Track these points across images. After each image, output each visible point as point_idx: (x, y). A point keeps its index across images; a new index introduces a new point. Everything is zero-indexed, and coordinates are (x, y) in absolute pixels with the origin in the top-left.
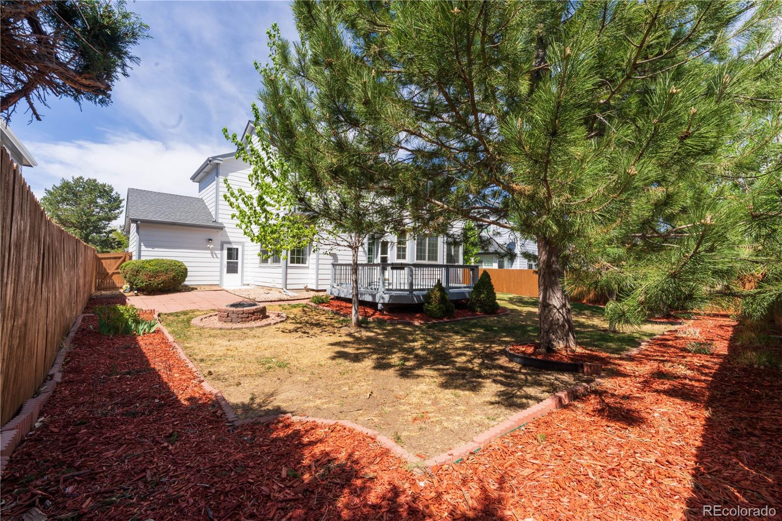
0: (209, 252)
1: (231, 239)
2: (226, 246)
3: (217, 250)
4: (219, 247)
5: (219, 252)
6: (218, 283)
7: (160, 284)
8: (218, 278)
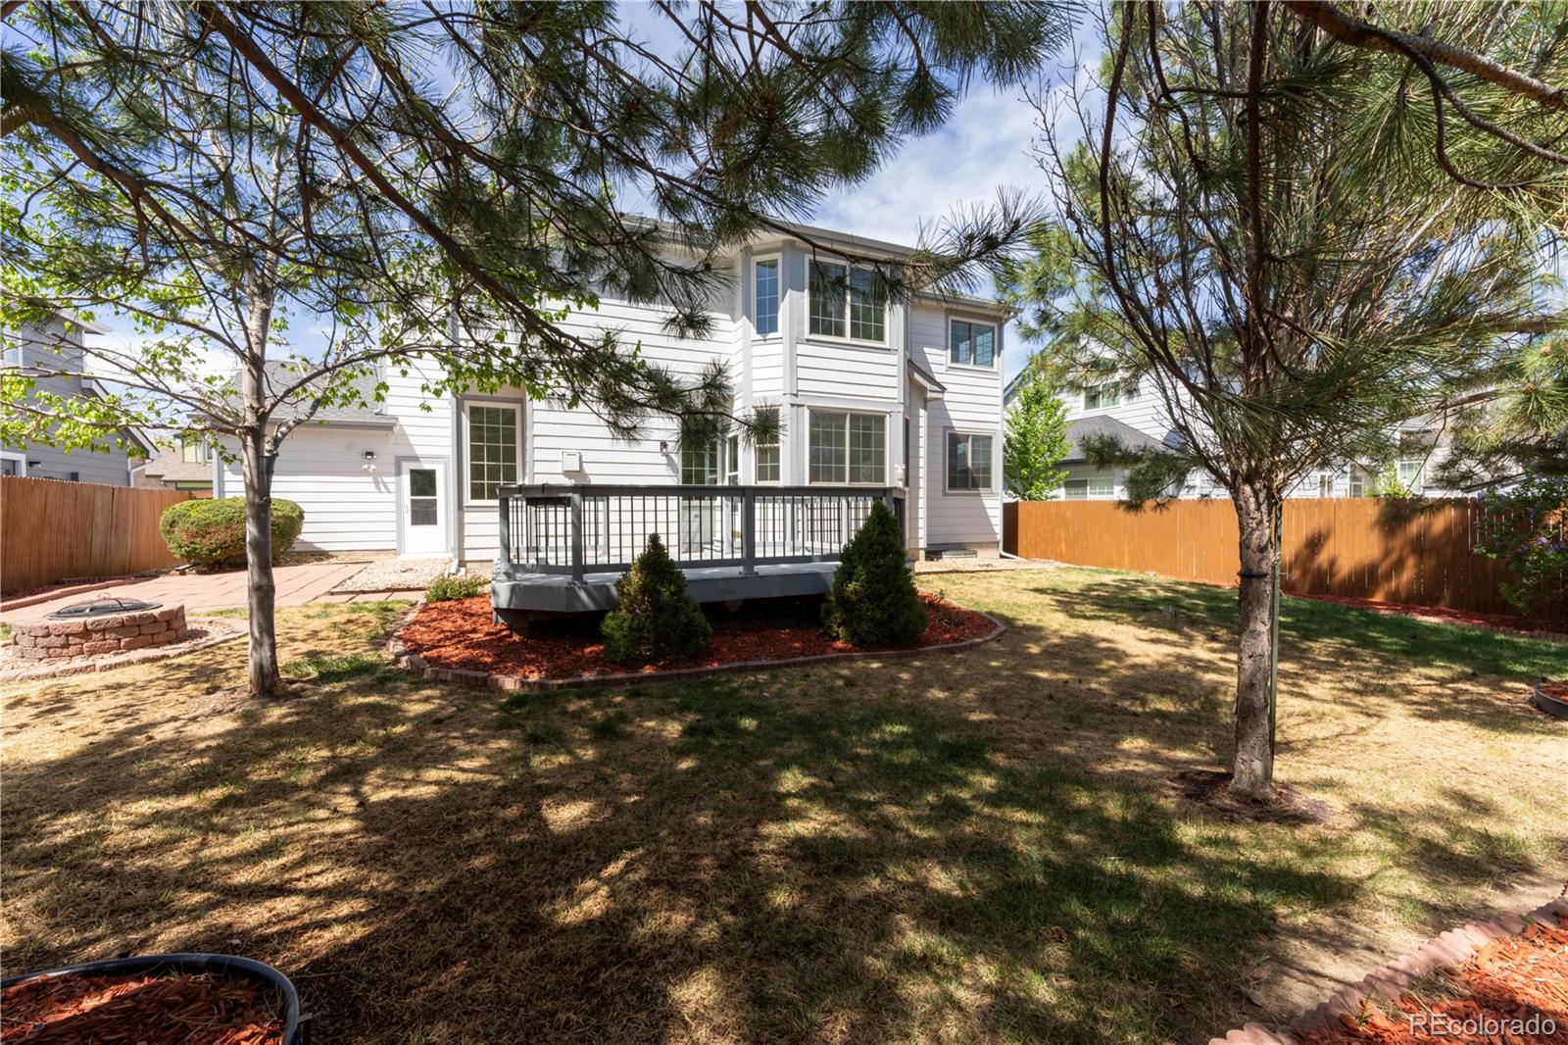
0: (371, 479)
1: (418, 451)
2: (407, 466)
3: (387, 474)
4: (393, 469)
5: (393, 479)
6: (393, 545)
7: (215, 550)
8: (394, 536)
